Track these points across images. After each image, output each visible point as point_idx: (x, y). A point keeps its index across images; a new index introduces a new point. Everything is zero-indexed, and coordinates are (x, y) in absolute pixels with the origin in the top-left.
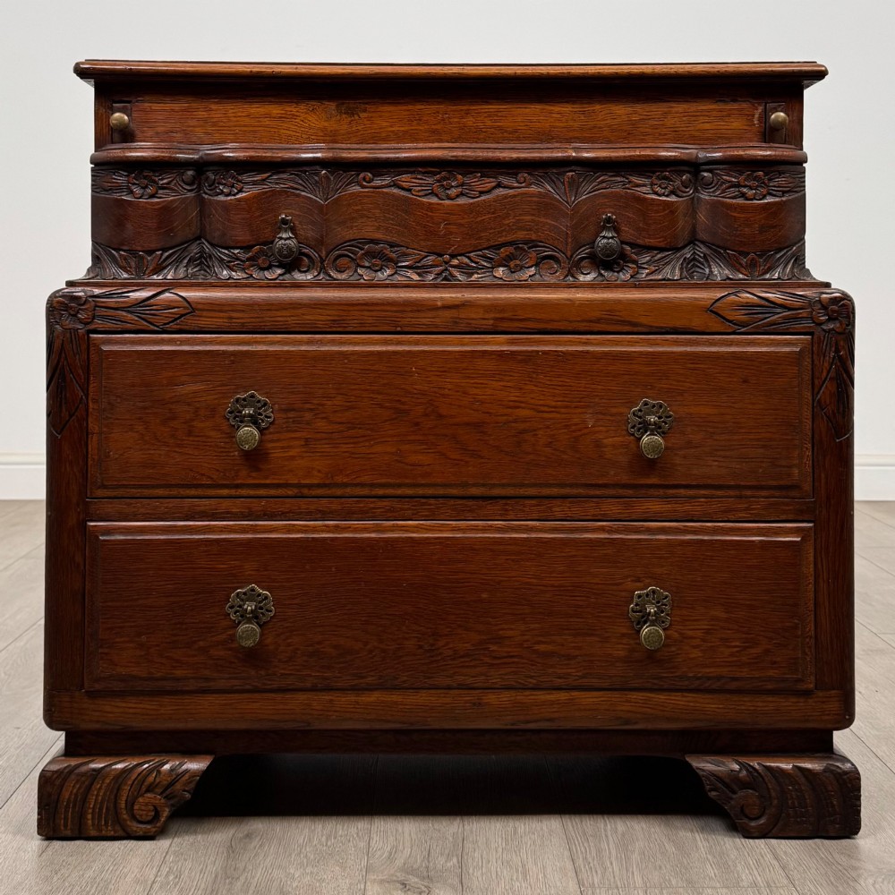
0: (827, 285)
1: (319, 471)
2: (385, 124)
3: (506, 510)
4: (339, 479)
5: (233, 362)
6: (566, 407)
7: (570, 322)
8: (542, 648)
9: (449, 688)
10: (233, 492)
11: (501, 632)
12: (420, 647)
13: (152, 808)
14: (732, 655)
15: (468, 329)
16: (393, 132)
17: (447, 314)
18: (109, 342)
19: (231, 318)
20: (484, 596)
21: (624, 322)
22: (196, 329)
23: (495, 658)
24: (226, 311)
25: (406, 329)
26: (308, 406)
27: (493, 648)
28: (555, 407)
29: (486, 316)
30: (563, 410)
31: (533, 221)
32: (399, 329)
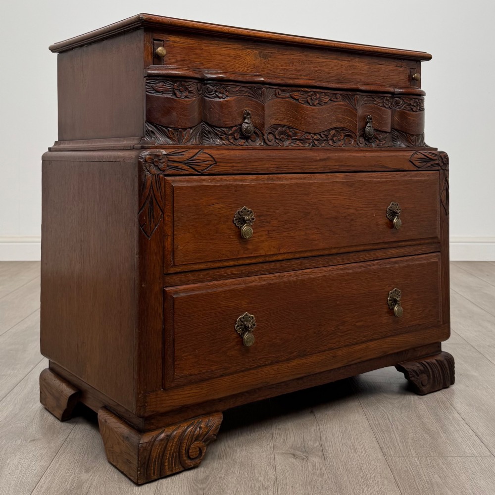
0: (436, 149)
1: (274, 248)
2: (279, 65)
3: (343, 259)
4: (282, 251)
5: (236, 191)
6: (366, 207)
7: (365, 166)
8: (358, 324)
9: (325, 351)
10: (236, 263)
11: (344, 319)
12: (315, 333)
13: (198, 449)
14: (420, 315)
15: (329, 171)
16: (282, 69)
17: (321, 163)
18: (176, 181)
19: (233, 167)
20: (338, 303)
21: (382, 166)
22: (217, 173)
23: (343, 332)
24: (230, 163)
25: (306, 171)
26: (268, 213)
27: (341, 327)
28: (362, 208)
29: (336, 164)
30: (365, 209)
31: (342, 118)
32: (303, 171)
